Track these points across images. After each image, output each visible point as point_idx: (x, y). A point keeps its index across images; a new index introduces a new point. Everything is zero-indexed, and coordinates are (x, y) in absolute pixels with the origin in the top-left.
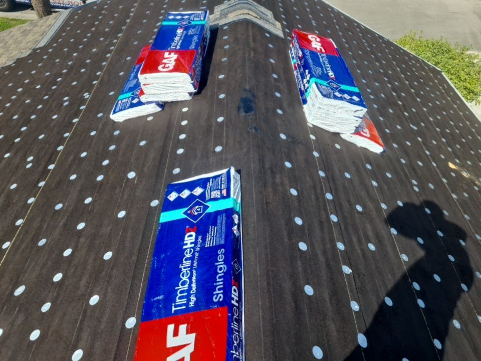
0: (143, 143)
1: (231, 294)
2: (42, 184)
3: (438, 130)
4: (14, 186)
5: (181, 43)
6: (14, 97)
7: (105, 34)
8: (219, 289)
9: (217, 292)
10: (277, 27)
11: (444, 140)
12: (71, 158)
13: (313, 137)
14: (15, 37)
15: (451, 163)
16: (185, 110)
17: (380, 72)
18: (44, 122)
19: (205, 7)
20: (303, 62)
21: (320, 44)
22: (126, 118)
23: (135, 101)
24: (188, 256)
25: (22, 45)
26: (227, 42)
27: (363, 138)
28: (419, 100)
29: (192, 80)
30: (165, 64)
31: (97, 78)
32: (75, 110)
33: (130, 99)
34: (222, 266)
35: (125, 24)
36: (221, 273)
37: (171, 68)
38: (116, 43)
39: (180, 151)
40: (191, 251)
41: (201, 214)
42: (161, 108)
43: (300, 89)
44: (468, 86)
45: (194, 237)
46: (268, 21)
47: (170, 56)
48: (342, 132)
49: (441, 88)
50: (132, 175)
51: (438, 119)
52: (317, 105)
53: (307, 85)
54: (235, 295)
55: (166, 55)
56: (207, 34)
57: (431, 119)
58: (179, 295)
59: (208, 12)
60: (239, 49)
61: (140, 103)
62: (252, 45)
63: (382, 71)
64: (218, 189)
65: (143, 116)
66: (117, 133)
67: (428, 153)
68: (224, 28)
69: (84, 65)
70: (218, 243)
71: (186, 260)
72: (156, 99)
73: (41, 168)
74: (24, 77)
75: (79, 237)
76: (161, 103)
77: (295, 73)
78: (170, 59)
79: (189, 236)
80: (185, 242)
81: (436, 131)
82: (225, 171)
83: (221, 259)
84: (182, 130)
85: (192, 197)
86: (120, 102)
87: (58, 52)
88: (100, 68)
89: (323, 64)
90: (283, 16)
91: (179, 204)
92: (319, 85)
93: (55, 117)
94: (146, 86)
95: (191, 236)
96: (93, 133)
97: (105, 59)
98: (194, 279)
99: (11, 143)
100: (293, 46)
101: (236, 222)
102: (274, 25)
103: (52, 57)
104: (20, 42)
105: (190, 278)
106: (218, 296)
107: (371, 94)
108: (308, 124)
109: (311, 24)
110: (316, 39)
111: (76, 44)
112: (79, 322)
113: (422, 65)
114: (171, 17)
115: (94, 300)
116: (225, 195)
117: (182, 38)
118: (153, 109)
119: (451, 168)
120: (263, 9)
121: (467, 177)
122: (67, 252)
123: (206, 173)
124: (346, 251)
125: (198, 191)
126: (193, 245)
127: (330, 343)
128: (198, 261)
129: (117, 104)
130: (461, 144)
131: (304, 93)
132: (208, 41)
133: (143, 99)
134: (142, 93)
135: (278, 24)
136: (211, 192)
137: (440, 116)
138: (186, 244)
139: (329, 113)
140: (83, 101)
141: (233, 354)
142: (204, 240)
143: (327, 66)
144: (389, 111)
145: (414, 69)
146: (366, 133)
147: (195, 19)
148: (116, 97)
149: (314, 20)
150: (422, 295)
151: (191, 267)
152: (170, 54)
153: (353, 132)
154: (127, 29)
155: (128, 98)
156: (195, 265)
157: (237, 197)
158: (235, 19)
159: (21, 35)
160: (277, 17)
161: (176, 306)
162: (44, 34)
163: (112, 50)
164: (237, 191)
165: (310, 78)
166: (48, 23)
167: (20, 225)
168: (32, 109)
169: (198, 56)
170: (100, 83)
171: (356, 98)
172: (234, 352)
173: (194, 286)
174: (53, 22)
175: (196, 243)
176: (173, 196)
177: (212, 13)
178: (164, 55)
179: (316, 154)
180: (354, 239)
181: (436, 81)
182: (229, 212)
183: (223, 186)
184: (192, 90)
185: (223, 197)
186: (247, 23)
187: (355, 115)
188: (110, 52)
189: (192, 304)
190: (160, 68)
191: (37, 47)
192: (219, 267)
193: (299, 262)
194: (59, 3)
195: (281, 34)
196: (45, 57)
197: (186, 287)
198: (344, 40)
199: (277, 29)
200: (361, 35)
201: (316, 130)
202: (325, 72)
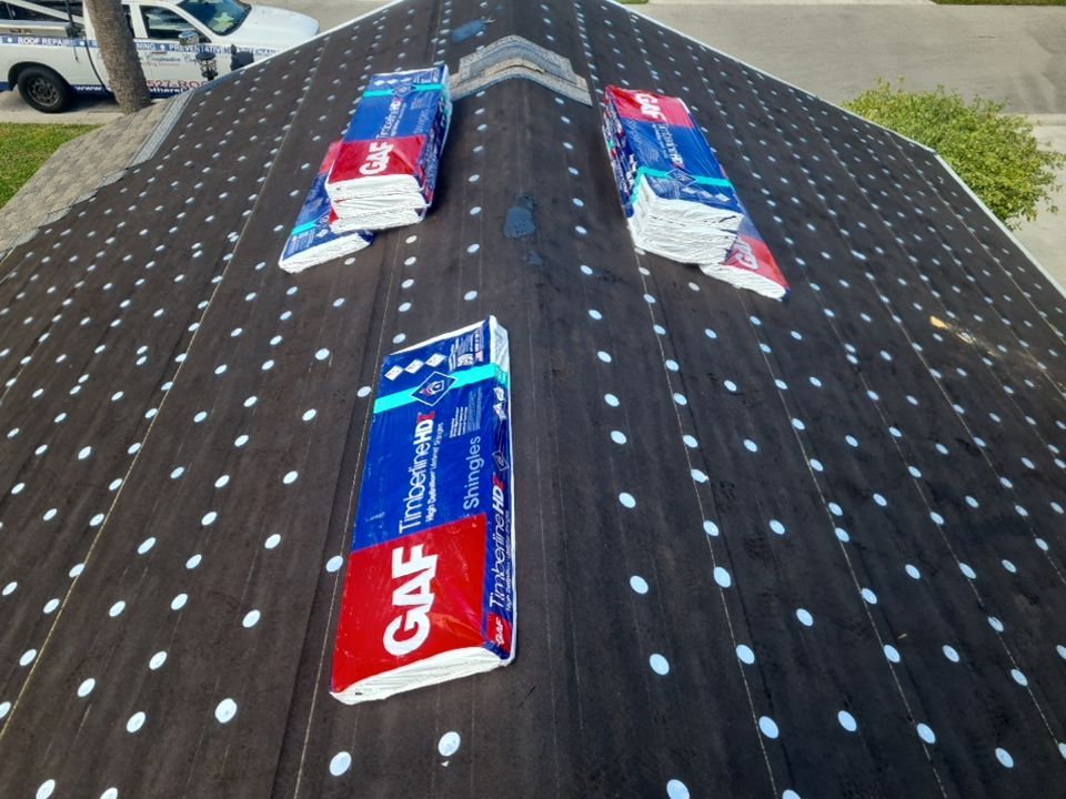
0: (339, 303)
1: (492, 495)
2: (168, 386)
3: (913, 259)
4: (118, 396)
5: (399, 126)
6: (101, 254)
7: (257, 129)
8: (473, 492)
9: (470, 495)
10: (579, 86)
11: (925, 278)
12: (215, 340)
13: (644, 271)
14: (90, 151)
15: (937, 317)
16: (411, 240)
17: (792, 159)
18: (160, 288)
19: (442, 62)
20: (623, 142)
21: (657, 108)
22: (308, 265)
23: (323, 233)
24: (423, 453)
25: (105, 163)
26: (483, 120)
27: (743, 271)
28: (875, 206)
29: (421, 186)
30: (371, 162)
31: (249, 205)
32: (215, 262)
33: (313, 232)
34: (477, 461)
35: (294, 106)
36: (475, 471)
37: (383, 167)
38: (280, 142)
39: (405, 307)
40: (426, 447)
41: (442, 392)
42: (368, 240)
43: (622, 191)
44: (1006, 182)
45: (430, 427)
46: (560, 77)
47: (378, 149)
48: (703, 262)
49: (930, 183)
50: (322, 354)
51: (916, 241)
52: (649, 214)
53: (632, 182)
54: (498, 499)
55: (373, 147)
56: (446, 107)
57: (900, 241)
58: (410, 508)
59: (446, 68)
60: (505, 129)
61: (331, 237)
62: (528, 118)
63: (797, 156)
64: (469, 352)
65: (338, 259)
66: (292, 291)
67: (885, 300)
68: (478, 95)
69: (225, 186)
70: (470, 429)
71: (419, 460)
72: (358, 227)
73: (163, 362)
74: (115, 217)
75: (239, 457)
76: (368, 233)
77: (613, 164)
78: (380, 153)
79: (422, 427)
80: (417, 435)
81: (909, 262)
82: (479, 325)
83: (475, 450)
84: (406, 273)
85: (425, 370)
86: (295, 239)
87: (174, 169)
88: (255, 188)
89: (661, 143)
90: (592, 66)
91: (404, 382)
92: (652, 178)
93: (179, 278)
94: (342, 204)
95: (427, 425)
96: (250, 297)
97: (263, 172)
98: (432, 484)
99: (104, 329)
100: (608, 117)
101: (501, 397)
102: (572, 83)
103: (164, 179)
104: (100, 159)
105: (426, 484)
106: (472, 500)
107: (770, 197)
108: (636, 250)
109: (651, 75)
110: (650, 100)
111: (207, 152)
112: (250, 573)
113: (890, 142)
114: (379, 83)
115: (273, 541)
116: (481, 360)
117: (400, 117)
118: (356, 244)
119: (936, 327)
120: (552, 56)
121: (971, 342)
122: (222, 482)
123: (449, 331)
124: (700, 449)
125: (436, 360)
126: (429, 438)
127: (662, 574)
128: (438, 460)
129: (290, 242)
130: (965, 285)
131: (627, 198)
132: (449, 120)
133: (336, 227)
134: (334, 217)
135: (581, 82)
136: (457, 357)
137: (920, 235)
138: (419, 438)
139: (672, 226)
140: (228, 247)
141: (496, 573)
142: (447, 428)
143: (668, 145)
144: (807, 228)
145: (871, 151)
146: (750, 263)
147: (423, 81)
148: (287, 233)
149: (656, 70)
150: (845, 522)
151: (428, 468)
152: (379, 146)
153: (723, 259)
154: (299, 116)
155: (309, 230)
156: (434, 464)
157: (502, 362)
158: (499, 77)
159: (101, 145)
160: (579, 68)
161: (404, 524)
162: (144, 139)
163: (274, 155)
164: (502, 353)
165: (637, 168)
166: (151, 119)
167: (136, 453)
168: (137, 268)
169: (430, 146)
170: (256, 214)
171: (723, 198)
172: (497, 571)
173: (433, 493)
174: (159, 117)
175: (434, 434)
176: (394, 373)
177: (454, 70)
178: (368, 148)
179: (650, 299)
180: (717, 431)
181: (920, 172)
182: (489, 385)
183: (477, 345)
184: (422, 204)
185: (478, 364)
186: (518, 83)
187: (722, 227)
188: (270, 158)
189: (430, 517)
190: (363, 170)
191: (135, 163)
192: (472, 462)
193: (611, 459)
194: (160, 87)
195: (586, 98)
196: (151, 180)
197: (420, 496)
198: (718, 103)
199: (578, 90)
200: (755, 91)
201: (652, 259)
202: (666, 156)
